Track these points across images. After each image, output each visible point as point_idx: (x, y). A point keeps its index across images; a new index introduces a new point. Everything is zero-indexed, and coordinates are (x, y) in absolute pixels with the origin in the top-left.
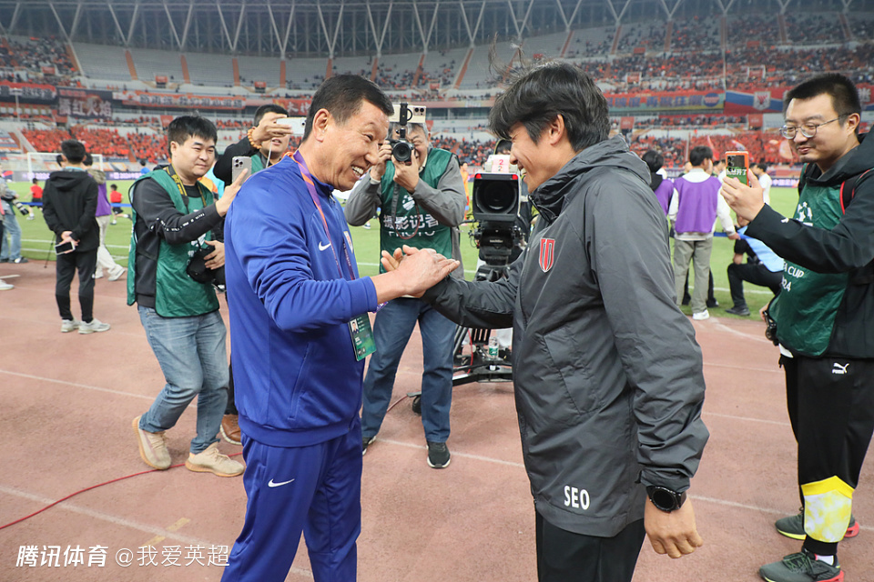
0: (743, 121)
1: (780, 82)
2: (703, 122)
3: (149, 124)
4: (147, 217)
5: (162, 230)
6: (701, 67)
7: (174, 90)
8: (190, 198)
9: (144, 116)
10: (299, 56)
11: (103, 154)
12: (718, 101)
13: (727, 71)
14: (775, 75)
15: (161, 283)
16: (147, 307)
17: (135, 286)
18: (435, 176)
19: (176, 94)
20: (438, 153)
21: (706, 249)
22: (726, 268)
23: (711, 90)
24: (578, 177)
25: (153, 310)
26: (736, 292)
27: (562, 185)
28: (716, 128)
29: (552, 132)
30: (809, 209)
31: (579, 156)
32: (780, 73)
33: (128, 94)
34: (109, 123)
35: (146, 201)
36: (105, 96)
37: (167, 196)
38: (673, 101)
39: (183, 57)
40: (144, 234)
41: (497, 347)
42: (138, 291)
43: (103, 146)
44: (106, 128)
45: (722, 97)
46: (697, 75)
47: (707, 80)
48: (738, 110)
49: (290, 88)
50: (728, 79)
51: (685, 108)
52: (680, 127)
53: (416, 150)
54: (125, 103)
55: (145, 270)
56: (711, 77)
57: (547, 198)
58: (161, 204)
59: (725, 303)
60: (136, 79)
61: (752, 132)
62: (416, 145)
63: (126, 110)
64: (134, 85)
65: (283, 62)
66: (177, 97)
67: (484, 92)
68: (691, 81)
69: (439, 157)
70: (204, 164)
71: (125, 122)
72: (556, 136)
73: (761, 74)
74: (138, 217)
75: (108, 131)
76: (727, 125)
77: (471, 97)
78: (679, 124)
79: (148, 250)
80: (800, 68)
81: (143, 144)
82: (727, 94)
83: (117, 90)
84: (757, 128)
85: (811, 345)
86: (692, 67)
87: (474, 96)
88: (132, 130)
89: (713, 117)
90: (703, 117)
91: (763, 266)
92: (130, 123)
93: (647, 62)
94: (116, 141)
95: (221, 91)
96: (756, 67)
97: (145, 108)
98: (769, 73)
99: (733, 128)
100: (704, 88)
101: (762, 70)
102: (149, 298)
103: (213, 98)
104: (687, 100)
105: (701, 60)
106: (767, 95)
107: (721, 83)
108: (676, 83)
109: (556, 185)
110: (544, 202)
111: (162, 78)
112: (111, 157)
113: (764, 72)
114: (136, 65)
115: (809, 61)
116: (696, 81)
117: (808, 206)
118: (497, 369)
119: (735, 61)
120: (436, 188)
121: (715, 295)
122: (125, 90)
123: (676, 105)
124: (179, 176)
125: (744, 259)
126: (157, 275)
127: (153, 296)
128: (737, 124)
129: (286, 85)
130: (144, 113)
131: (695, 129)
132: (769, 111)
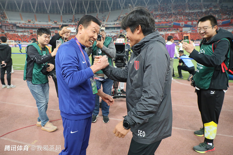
0: (178, 30)
1: (187, 20)
2: (168, 30)
3: (26, 32)
4: (31, 56)
5: (35, 60)
6: (167, 16)
7: (33, 23)
8: (43, 51)
9: (25, 30)
10: (66, 14)
11: (14, 40)
12: (172, 25)
13: (174, 17)
14: (185, 18)
15: (34, 75)
16: (29, 81)
17: (26, 75)
18: (107, 44)
19: (34, 24)
20: (108, 38)
21: (172, 62)
22: (177, 67)
23: (170, 22)
24: (146, 43)
25: (31, 82)
26: (180, 73)
27: (141, 45)
28: (171, 31)
29: (138, 30)
30: (204, 51)
31: (146, 37)
32: (186, 17)
33: (21, 24)
34: (16, 32)
35: (31, 52)
36: (14, 25)
37: (37, 50)
38: (161, 25)
39: (35, 15)
40: (29, 61)
41: (120, 89)
42: (27, 77)
43: (14, 38)
44: (15, 33)
45: (172, 24)
46: (166, 18)
47: (169, 19)
48: (176, 27)
49: (63, 22)
50: (174, 19)
51: (164, 26)
52: (163, 31)
53: (102, 37)
54: (20, 27)
55: (29, 71)
56: (170, 19)
57: (136, 49)
58: (35, 53)
59: (177, 76)
60: (23, 20)
61: (180, 32)
62: (102, 36)
63: (20, 29)
64: (22, 22)
65: (61, 16)
66: (34, 25)
67: (113, 23)
68: (165, 20)
69: (108, 39)
70: (47, 41)
71: (20, 32)
72: (138, 31)
73: (182, 18)
74: (28, 56)
75: (16, 34)
76: (174, 31)
77: (110, 24)
78: (162, 31)
79: (30, 65)
80: (191, 16)
81: (25, 37)
82: (174, 23)
83: (18, 23)
84: (181, 31)
85: (205, 86)
86: (165, 16)
87: (111, 24)
88: (22, 34)
89: (170, 29)
90: (168, 29)
91: (187, 66)
92: (21, 32)
93: (154, 15)
94: (18, 37)
95: (45, 23)
96: (181, 16)
97: (25, 28)
98: (184, 18)
99: (175, 31)
100: (168, 21)
101: (182, 17)
102: (30, 79)
103: (43, 25)
104: (164, 24)
105: (167, 14)
106: (183, 23)
107: (172, 20)
108: (161, 20)
109: (139, 45)
110: (135, 50)
111: (29, 20)
112: (16, 41)
113: (183, 17)
114: (22, 17)
115: (193, 15)
116: (166, 20)
117: (204, 50)
118: (120, 95)
119: (175, 15)
120: (107, 47)
121: (174, 74)
122: (20, 23)
123: (161, 26)
124: (40, 45)
125: (181, 64)
126: (33, 72)
127: (32, 78)
128: (176, 30)
129: (62, 22)
130: (25, 29)
131: (166, 32)
132: (184, 27)
